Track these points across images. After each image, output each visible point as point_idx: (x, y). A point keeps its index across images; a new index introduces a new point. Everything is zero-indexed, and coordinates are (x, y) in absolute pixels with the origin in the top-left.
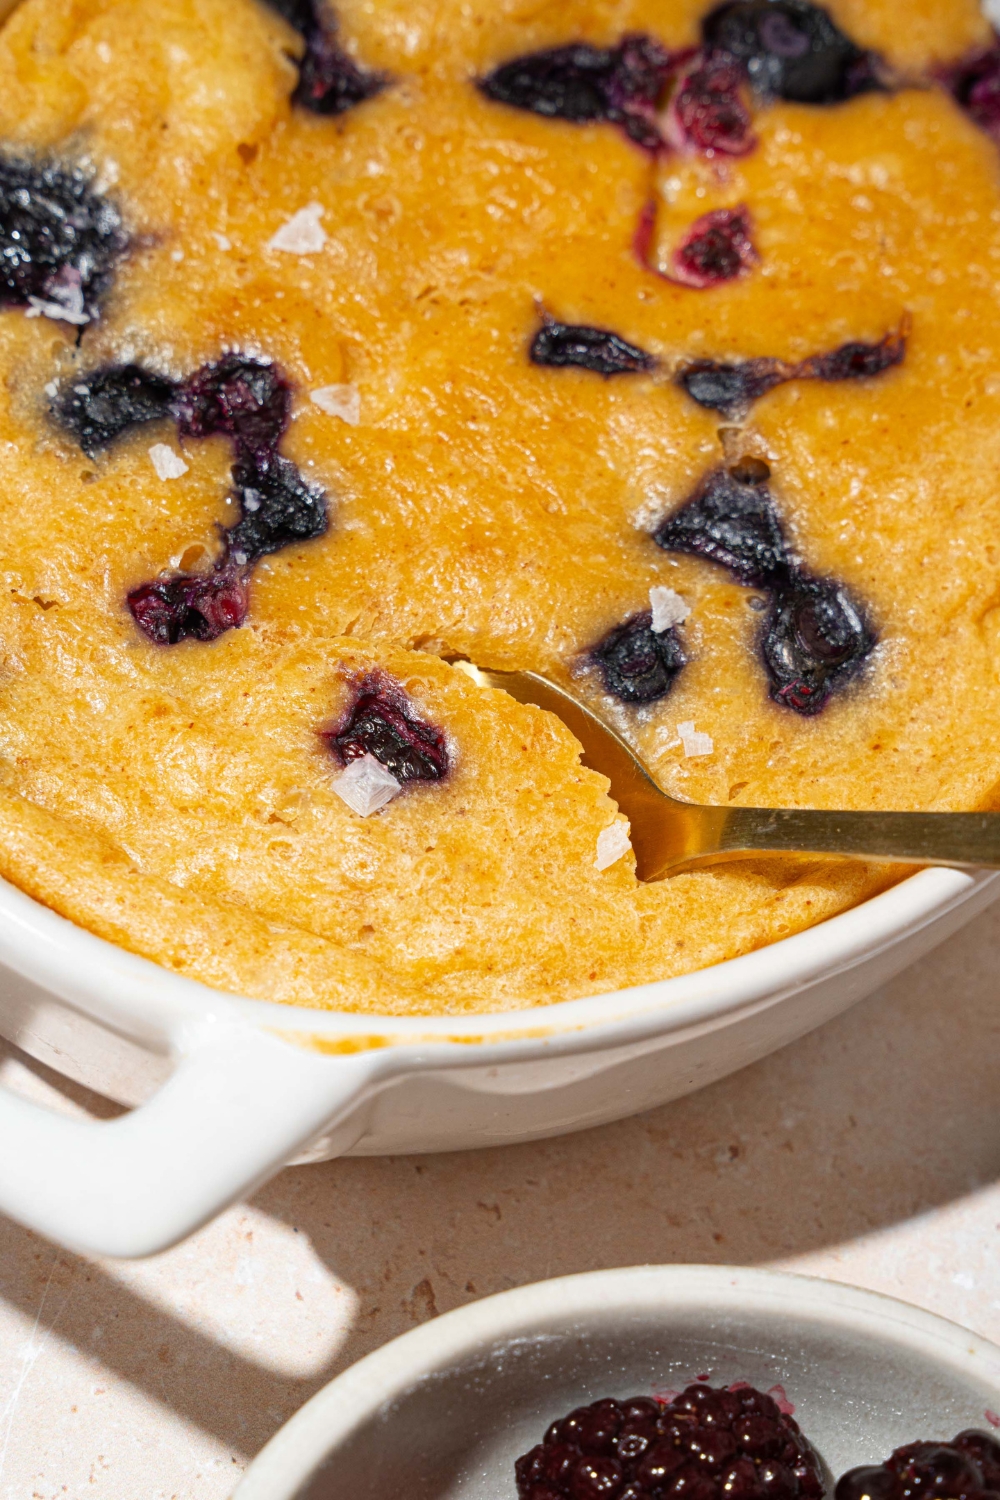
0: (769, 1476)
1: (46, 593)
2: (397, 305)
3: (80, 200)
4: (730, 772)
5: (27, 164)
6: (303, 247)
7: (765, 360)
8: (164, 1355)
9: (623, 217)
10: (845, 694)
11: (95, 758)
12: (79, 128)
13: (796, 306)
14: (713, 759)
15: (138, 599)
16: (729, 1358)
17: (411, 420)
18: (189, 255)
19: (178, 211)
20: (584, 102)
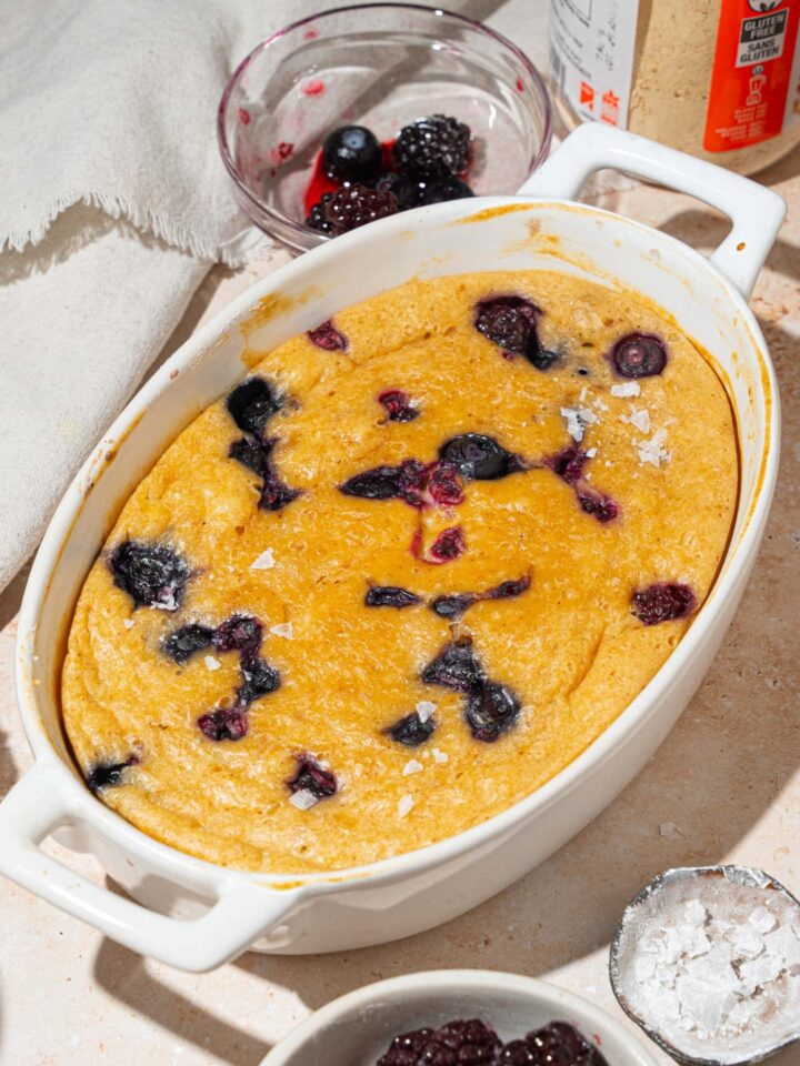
0: (480, 1053)
1: (163, 723)
2: (308, 586)
3: (169, 559)
4: (456, 768)
5: (147, 546)
6: (265, 567)
7: (469, 593)
8: (237, 1047)
9: (406, 537)
10: (507, 732)
11: (189, 788)
12: (168, 529)
13: (482, 568)
14: (448, 764)
15: (202, 721)
16: (464, 1010)
17: (314, 636)
18: (217, 575)
19: (211, 558)
20: (387, 491)
